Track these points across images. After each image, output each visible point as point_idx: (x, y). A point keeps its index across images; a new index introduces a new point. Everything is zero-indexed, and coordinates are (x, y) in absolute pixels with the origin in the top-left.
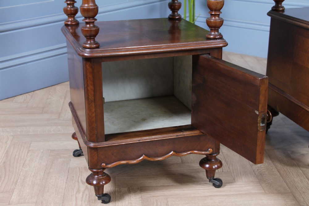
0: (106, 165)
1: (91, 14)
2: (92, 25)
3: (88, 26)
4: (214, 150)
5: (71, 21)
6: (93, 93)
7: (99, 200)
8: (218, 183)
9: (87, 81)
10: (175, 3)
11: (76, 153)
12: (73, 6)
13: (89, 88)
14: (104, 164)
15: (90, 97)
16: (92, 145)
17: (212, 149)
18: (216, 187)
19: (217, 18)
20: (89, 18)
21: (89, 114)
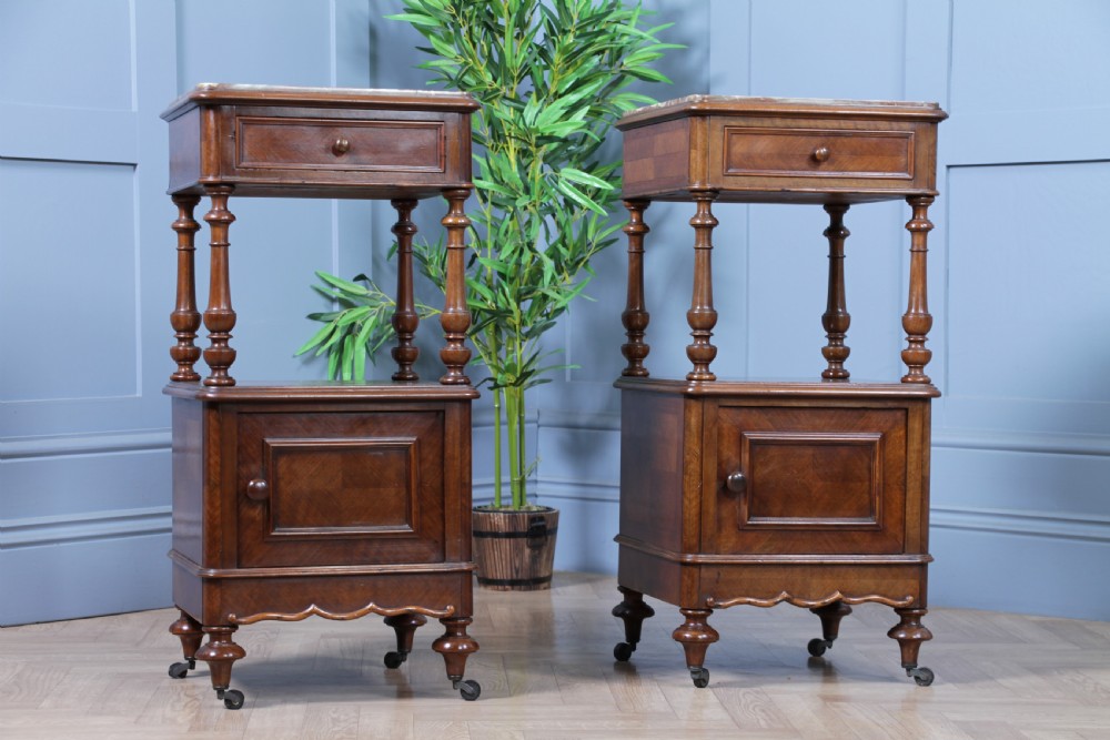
0: (237, 617)
1: (222, 324)
2: (223, 345)
3: (216, 345)
4: (459, 610)
5: (185, 374)
6: (218, 469)
7: (219, 698)
8: (470, 689)
9: (209, 447)
10: (405, 347)
11: (176, 669)
12: (191, 344)
13: (212, 461)
14: (232, 616)
15: (212, 478)
16: (212, 573)
17: (455, 607)
18: (467, 700)
19: (459, 345)
20: (219, 332)
21: (208, 512)
